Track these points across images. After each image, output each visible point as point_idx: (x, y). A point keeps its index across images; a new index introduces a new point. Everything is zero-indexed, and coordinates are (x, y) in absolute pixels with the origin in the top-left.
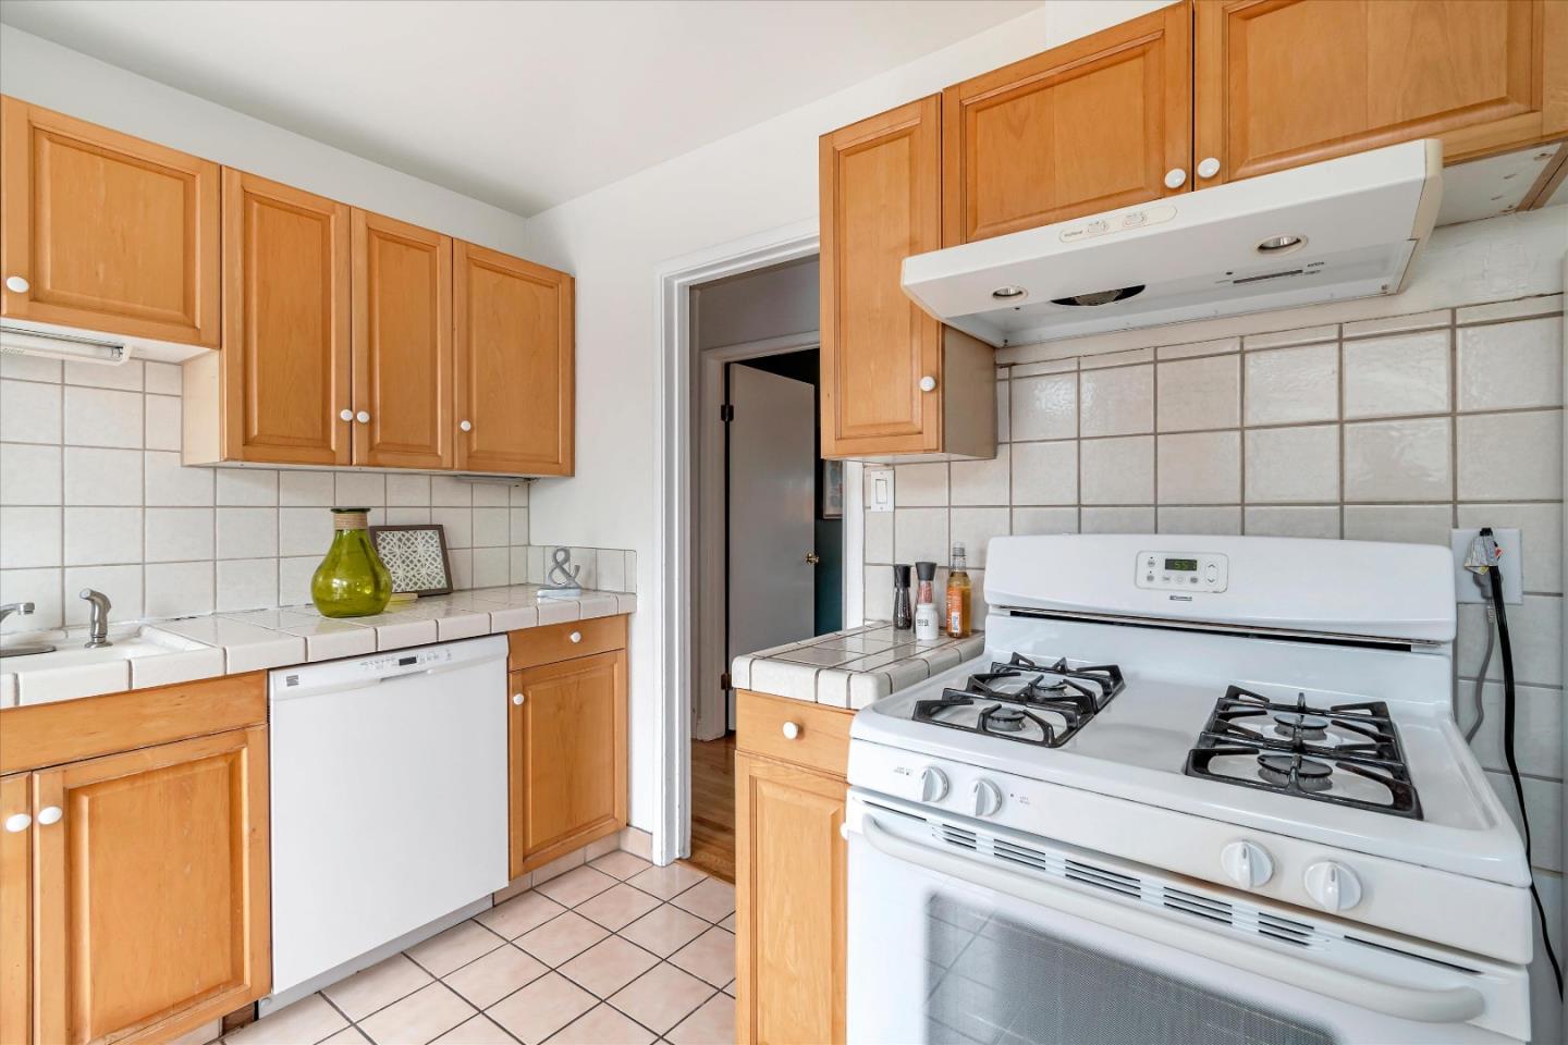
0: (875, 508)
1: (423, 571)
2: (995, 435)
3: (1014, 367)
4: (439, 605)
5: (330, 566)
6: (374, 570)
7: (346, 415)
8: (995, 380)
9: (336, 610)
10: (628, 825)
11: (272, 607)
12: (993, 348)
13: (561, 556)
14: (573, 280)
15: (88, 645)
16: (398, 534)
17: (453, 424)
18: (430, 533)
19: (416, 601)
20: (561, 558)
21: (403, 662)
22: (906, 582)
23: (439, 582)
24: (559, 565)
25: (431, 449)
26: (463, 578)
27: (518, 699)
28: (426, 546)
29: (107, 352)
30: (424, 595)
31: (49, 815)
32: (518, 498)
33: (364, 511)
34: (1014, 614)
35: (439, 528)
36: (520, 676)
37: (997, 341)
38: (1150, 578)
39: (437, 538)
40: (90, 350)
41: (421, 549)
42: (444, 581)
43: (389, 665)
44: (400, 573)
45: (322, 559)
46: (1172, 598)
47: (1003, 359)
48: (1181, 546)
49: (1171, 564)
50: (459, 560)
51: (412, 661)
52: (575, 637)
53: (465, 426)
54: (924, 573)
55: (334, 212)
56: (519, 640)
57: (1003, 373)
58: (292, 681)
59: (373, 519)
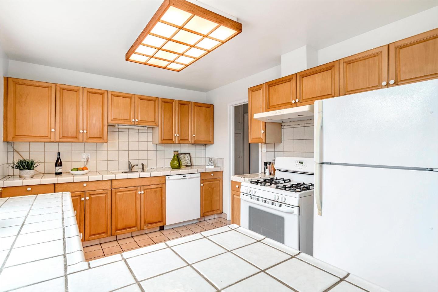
0: (263, 151)
1: (187, 162)
2: (281, 139)
3: (284, 126)
4: (190, 168)
5: (173, 160)
6: (179, 161)
7: (175, 135)
8: (281, 129)
9: (173, 168)
10: (223, 212)
11: (164, 167)
12: (281, 123)
13: (210, 159)
14: (213, 105)
15: (142, 171)
16: (183, 155)
17: (192, 135)
18: (188, 155)
19: (186, 167)
20: (211, 160)
21: (184, 176)
22: (266, 166)
23: (189, 164)
24: (210, 161)
25: (188, 140)
26: (194, 164)
27: (202, 185)
28: (187, 157)
29: (144, 127)
30: (187, 166)
31: (143, 192)
32: (204, 148)
33: (178, 151)
34: (280, 171)
35: (189, 154)
36: (203, 181)
37: (281, 122)
38: (297, 165)
39: (189, 156)
40: (143, 127)
41: (186, 158)
42: (190, 164)
43: (182, 177)
44: (183, 162)
45: (172, 159)
46: (299, 168)
47: (283, 125)
48: (301, 159)
49: (300, 162)
50: (193, 160)
51: (185, 176)
52: (212, 175)
53: (194, 136)
54: (269, 164)
55: (174, 101)
56: (202, 174)
57: (282, 127)
58: (169, 178)
59: (179, 152)
